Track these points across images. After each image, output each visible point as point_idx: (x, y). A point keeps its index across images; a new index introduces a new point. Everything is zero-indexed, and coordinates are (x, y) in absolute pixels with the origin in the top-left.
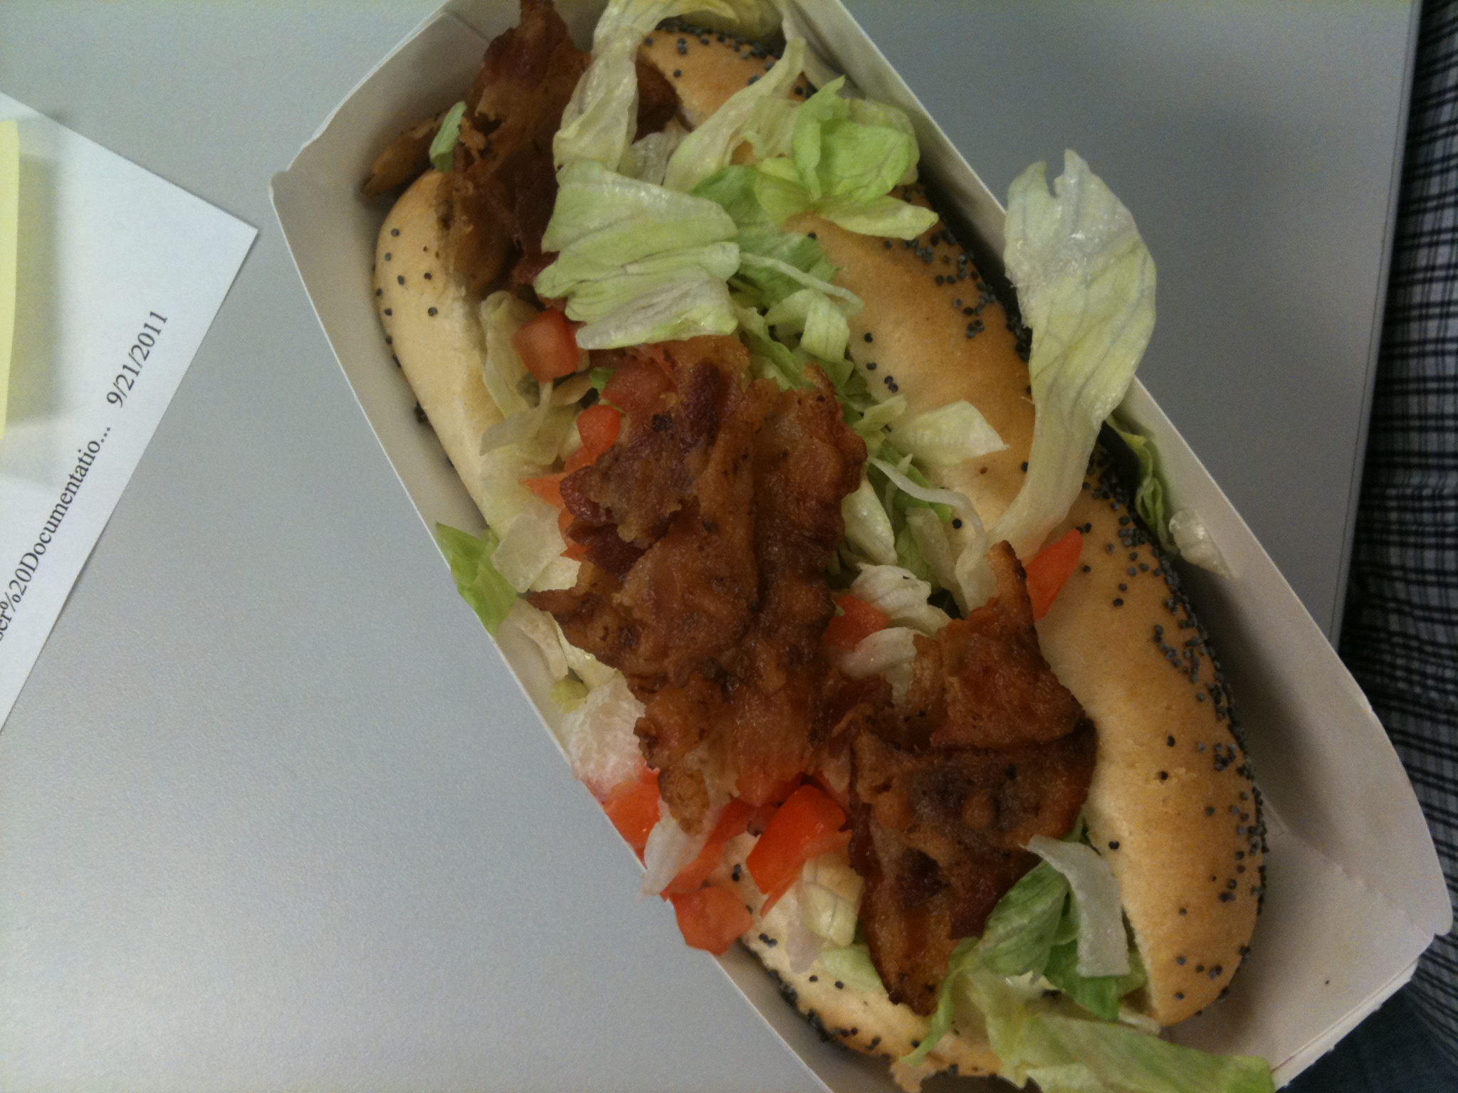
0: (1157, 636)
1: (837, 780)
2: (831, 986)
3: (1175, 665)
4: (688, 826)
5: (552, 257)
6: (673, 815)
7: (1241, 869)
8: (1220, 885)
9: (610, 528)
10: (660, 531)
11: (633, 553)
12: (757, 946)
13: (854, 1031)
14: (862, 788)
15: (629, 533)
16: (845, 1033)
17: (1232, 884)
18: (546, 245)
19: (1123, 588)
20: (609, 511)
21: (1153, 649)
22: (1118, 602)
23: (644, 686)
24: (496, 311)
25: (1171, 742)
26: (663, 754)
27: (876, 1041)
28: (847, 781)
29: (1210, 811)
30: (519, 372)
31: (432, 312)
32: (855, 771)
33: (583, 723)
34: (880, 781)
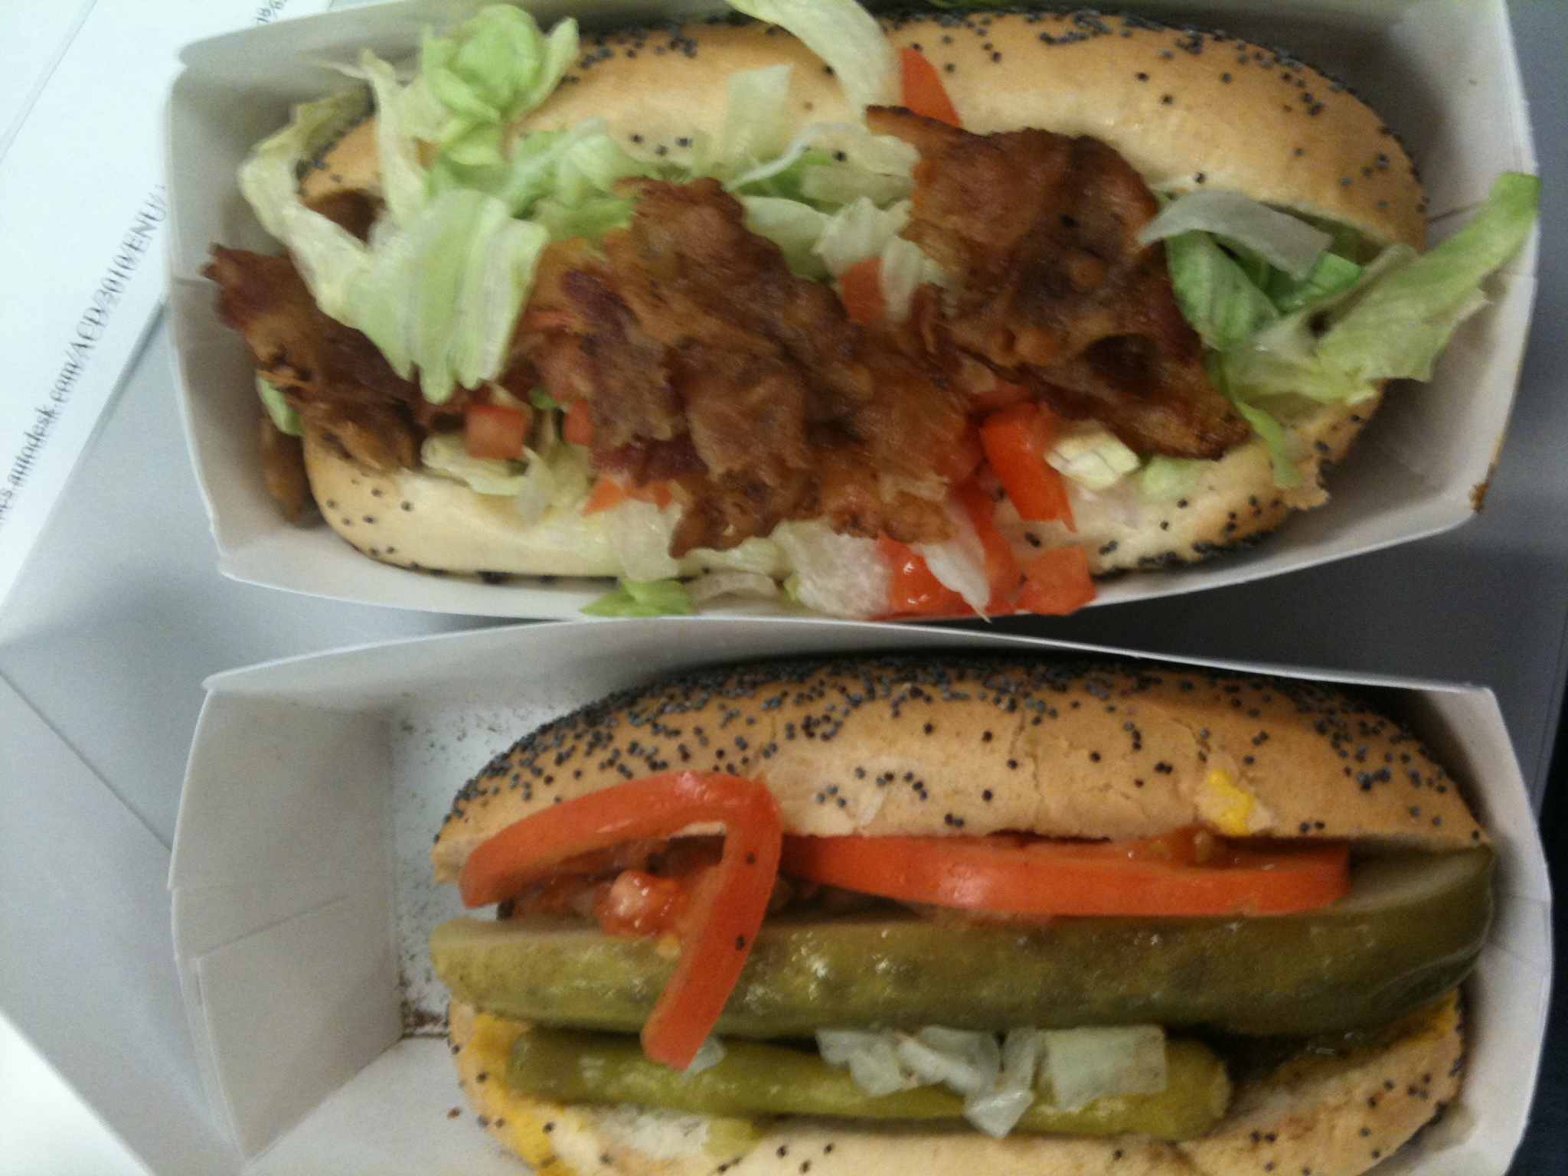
0: (1047, 40)
1: (984, 384)
2: (1179, 511)
3: (1083, 38)
4: (944, 536)
5: (416, 372)
6: (928, 542)
7: (1301, 84)
8: (1300, 108)
9: (653, 445)
10: (678, 401)
11: (683, 441)
12: (1108, 562)
13: (1233, 516)
14: (998, 359)
15: (664, 431)
16: (1231, 527)
17: (1307, 98)
18: (403, 372)
19: (987, 47)
20: (638, 437)
21: (1056, 50)
22: (996, 57)
23: (806, 506)
24: (439, 453)
25: (1142, 77)
26: (869, 520)
27: (1253, 501)
28: (987, 372)
29: (1226, 78)
30: (501, 468)
31: (407, 507)
32: (981, 358)
33: (814, 583)
34: (1000, 339)
